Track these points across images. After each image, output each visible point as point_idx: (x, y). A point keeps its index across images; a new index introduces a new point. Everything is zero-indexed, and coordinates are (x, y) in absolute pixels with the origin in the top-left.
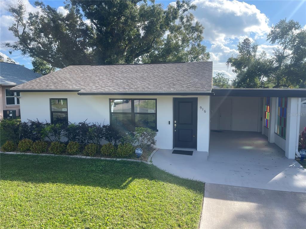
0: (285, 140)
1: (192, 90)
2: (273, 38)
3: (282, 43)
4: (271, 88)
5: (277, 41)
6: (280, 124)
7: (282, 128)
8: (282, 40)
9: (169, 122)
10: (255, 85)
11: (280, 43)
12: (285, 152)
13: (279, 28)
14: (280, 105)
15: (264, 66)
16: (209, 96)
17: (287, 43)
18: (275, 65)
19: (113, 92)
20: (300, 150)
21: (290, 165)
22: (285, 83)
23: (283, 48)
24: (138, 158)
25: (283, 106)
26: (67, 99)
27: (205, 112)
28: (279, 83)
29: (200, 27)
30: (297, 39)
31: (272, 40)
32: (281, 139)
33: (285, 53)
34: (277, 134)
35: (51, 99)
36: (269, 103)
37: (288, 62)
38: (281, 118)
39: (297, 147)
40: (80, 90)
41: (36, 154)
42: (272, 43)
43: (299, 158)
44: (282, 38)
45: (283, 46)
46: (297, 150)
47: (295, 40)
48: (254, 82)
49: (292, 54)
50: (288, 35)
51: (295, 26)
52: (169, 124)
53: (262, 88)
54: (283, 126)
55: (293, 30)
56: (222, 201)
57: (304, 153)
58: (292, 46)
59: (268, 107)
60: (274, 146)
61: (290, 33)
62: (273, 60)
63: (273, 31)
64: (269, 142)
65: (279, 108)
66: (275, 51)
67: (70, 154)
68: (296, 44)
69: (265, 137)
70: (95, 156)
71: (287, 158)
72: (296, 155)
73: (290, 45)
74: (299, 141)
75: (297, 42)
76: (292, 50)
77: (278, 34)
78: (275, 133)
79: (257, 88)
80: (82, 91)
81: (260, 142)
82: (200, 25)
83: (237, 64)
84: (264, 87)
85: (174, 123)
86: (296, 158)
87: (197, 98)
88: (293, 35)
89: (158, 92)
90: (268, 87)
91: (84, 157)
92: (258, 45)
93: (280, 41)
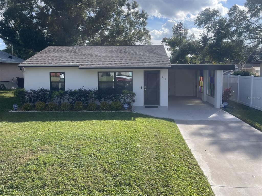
0: (214, 97)
1: (158, 65)
2: (199, 23)
3: (206, 27)
4: (198, 64)
5: (202, 25)
6: (210, 88)
7: (212, 90)
8: (206, 25)
9: (142, 87)
10: (186, 61)
11: (204, 27)
12: (214, 105)
13: (204, 15)
14: (210, 75)
15: (193, 46)
16: (168, 69)
17: (210, 28)
18: (201, 45)
19: (105, 67)
20: (223, 102)
21: (218, 111)
22: (209, 60)
23: (207, 31)
24: (126, 110)
25: (212, 76)
26: (64, 72)
27: (165, 80)
28: (204, 60)
29: (145, 14)
30: (218, 24)
31: (198, 25)
32: (211, 98)
33: (208, 35)
34: (208, 95)
35: (50, 73)
36: (202, 75)
37: (211, 42)
38: (210, 84)
39: (222, 101)
40: (79, 66)
41: (51, 111)
42: (199, 27)
43: (223, 107)
44: (206, 23)
45: (207, 30)
46: (221, 103)
47: (216, 25)
48: (185, 59)
49: (214, 36)
50: (211, 21)
51: (216, 13)
52: (142, 88)
53: (191, 64)
54: (212, 89)
55: (215, 17)
56: (186, 125)
57: (225, 104)
58: (214, 31)
59: (201, 77)
60: (207, 103)
61: (213, 19)
62: (200, 41)
63: (199, 17)
64: (203, 101)
65: (209, 77)
66: (201, 34)
67: (78, 110)
68: (217, 28)
69: (200, 99)
70: (95, 110)
71: (216, 108)
72: (221, 106)
73: (212, 29)
74: (223, 97)
75: (217, 26)
76: (214, 33)
77: (203, 20)
78: (207, 95)
79: (187, 64)
80: (81, 66)
81: (198, 101)
82: (145, 13)
83: (172, 44)
84: (193, 63)
85: (144, 88)
86: (221, 108)
87: (160, 71)
88: (215, 21)
89: (136, 67)
90: (195, 63)
91: (89, 111)
92: (188, 29)
93: (204, 26)
